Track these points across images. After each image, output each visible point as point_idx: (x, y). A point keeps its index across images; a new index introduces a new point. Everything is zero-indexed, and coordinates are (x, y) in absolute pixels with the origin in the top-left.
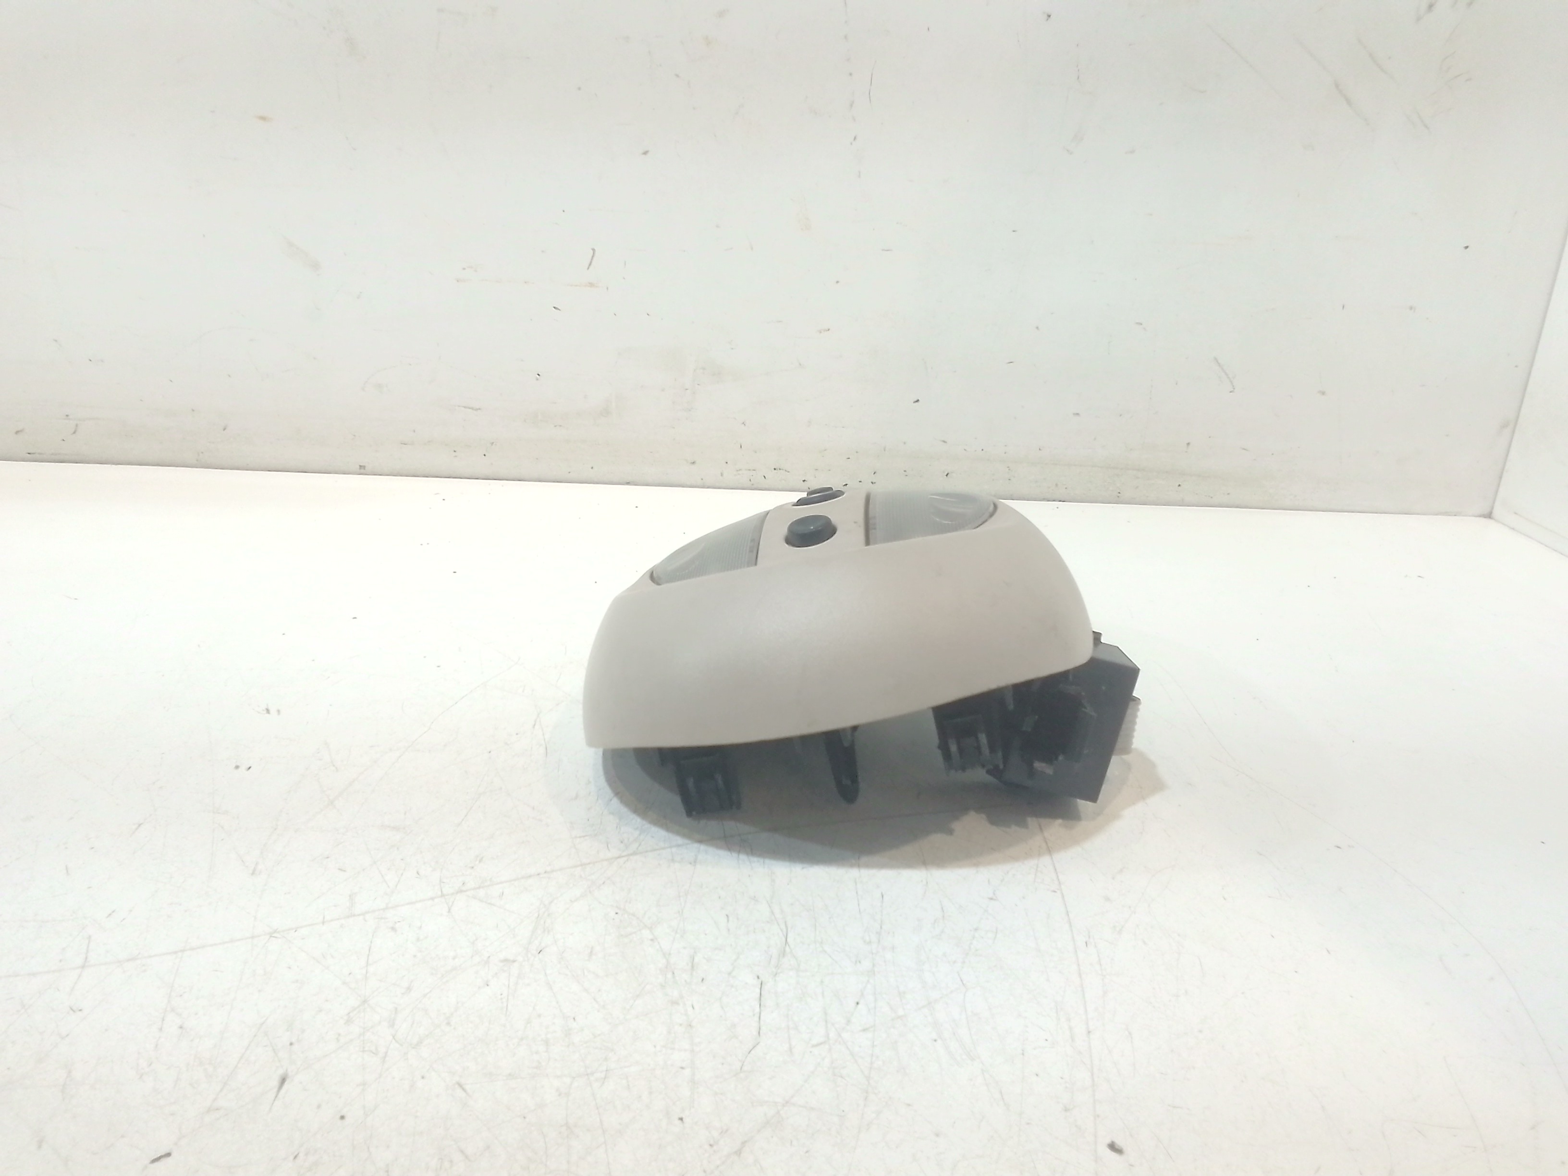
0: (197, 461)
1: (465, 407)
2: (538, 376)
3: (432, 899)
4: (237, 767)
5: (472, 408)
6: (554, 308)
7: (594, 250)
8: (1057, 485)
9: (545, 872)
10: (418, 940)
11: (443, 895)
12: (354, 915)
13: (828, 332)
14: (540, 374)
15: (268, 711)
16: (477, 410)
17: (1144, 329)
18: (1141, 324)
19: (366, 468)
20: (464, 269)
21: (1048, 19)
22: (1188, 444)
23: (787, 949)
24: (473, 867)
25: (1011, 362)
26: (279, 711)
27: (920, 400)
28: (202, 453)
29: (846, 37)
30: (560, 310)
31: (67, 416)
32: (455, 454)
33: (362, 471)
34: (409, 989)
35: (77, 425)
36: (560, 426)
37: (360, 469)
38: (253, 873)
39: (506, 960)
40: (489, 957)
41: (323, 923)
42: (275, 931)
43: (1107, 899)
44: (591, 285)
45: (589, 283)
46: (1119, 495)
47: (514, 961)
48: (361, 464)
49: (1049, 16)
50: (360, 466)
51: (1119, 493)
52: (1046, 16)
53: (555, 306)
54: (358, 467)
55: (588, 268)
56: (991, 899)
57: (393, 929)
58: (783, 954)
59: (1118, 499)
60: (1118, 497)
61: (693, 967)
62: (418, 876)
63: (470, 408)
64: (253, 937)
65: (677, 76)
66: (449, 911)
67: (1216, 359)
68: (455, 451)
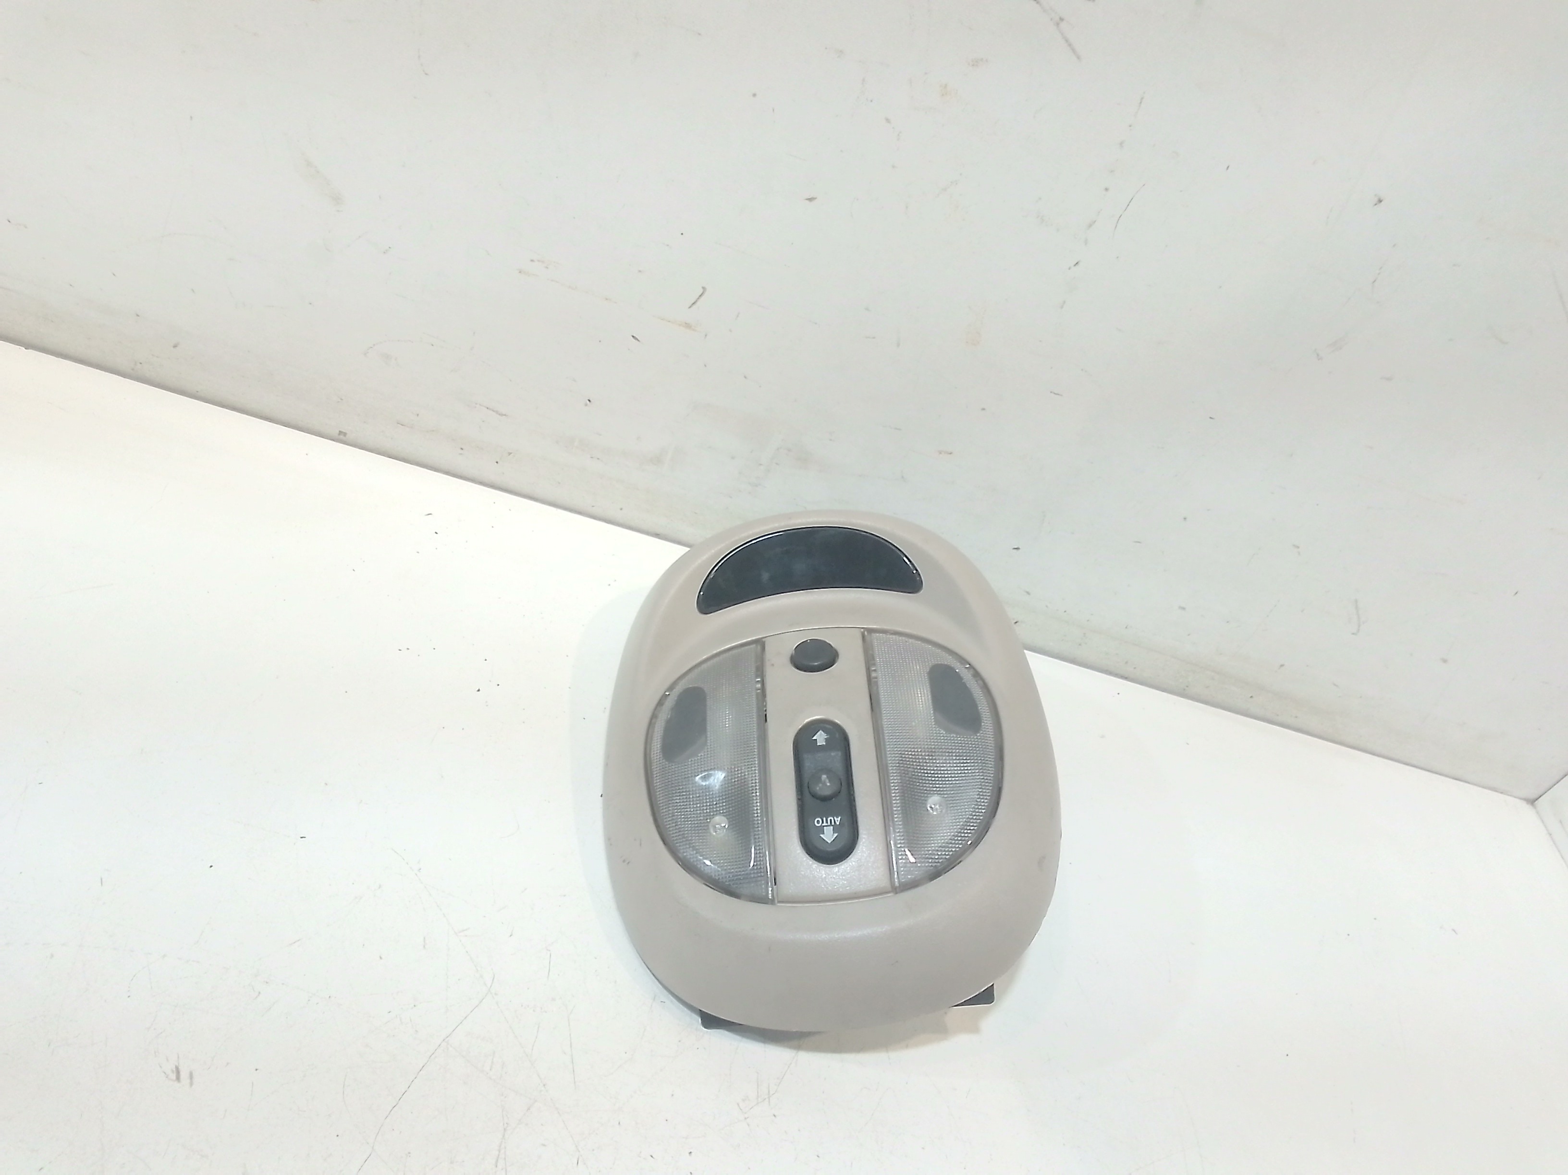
0: (133, 370)
1: (487, 408)
2: (588, 402)
5: (497, 412)
6: (633, 336)
7: (704, 288)
8: (1127, 662)
13: (950, 455)
14: (591, 400)
16: (502, 415)
17: (1299, 553)
18: (1298, 547)
19: (347, 436)
20: (532, 260)
21: (1376, 204)
22: (1282, 666)
25: (1139, 542)
27: (1020, 548)
28: (141, 363)
29: (1121, 144)
30: (639, 341)
32: (461, 452)
33: (342, 437)
36: (598, 459)
37: (339, 434)
44: (688, 326)
45: (686, 323)
48: (342, 430)
49: (1380, 201)
50: (340, 431)
52: (1376, 200)
53: (634, 335)
54: (338, 432)
55: (690, 307)
59: (1183, 691)
63: (493, 411)
65: (888, 120)
67: (1356, 601)
68: (462, 449)
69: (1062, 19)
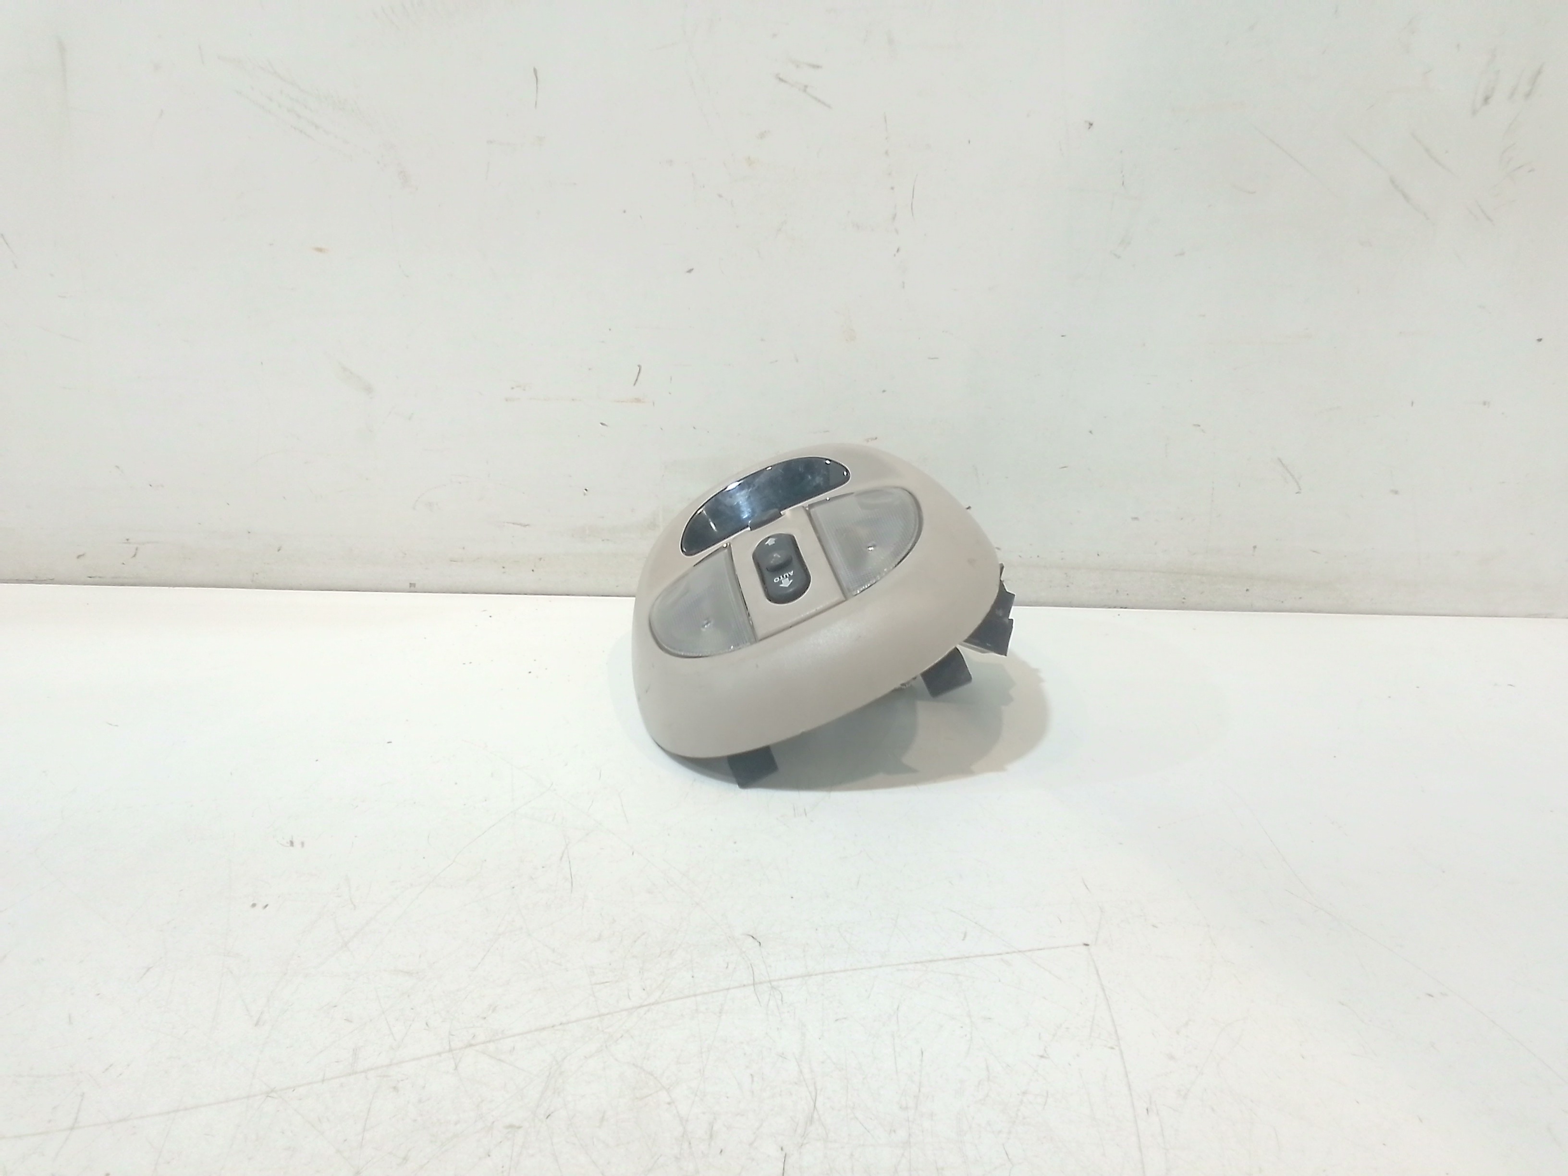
0: (252, 581)
1: (513, 524)
2: (585, 491)
3: (439, 1054)
4: (254, 905)
5: (521, 525)
6: (602, 424)
7: (639, 366)
8: (1117, 591)
9: (561, 1024)
10: (420, 1101)
11: (450, 1050)
12: (356, 1073)
14: (587, 489)
15: (292, 843)
16: (525, 526)
17: (1203, 430)
18: (1199, 426)
19: (416, 586)
20: (513, 388)
21: (1089, 128)
22: (1255, 547)
23: (816, 1116)
24: (485, 1018)
25: (1065, 467)
26: (303, 844)
27: (971, 506)
28: (257, 574)
29: (887, 153)
30: (606, 426)
31: (127, 540)
32: (503, 570)
33: (412, 588)
34: (405, 1159)
35: (137, 549)
36: (608, 540)
37: (410, 587)
38: (257, 1024)
39: (511, 1126)
40: (493, 1122)
41: (323, 1081)
42: (272, 1091)
43: (1171, 1057)
44: (638, 400)
45: (636, 399)
46: (1184, 600)
47: (519, 1127)
48: (411, 582)
49: (1091, 124)
50: (410, 584)
51: (1184, 598)
52: (1088, 125)
53: (602, 422)
54: (409, 585)
55: (635, 384)
56: (1042, 1057)
57: (395, 1088)
58: (810, 1120)
59: (1182, 606)
60: (1183, 602)
61: (711, 1136)
62: (427, 1028)
63: (518, 524)
64: (248, 1097)
65: (720, 196)
66: (456, 1068)
67: (1280, 460)
68: (504, 568)
69: (806, 87)
